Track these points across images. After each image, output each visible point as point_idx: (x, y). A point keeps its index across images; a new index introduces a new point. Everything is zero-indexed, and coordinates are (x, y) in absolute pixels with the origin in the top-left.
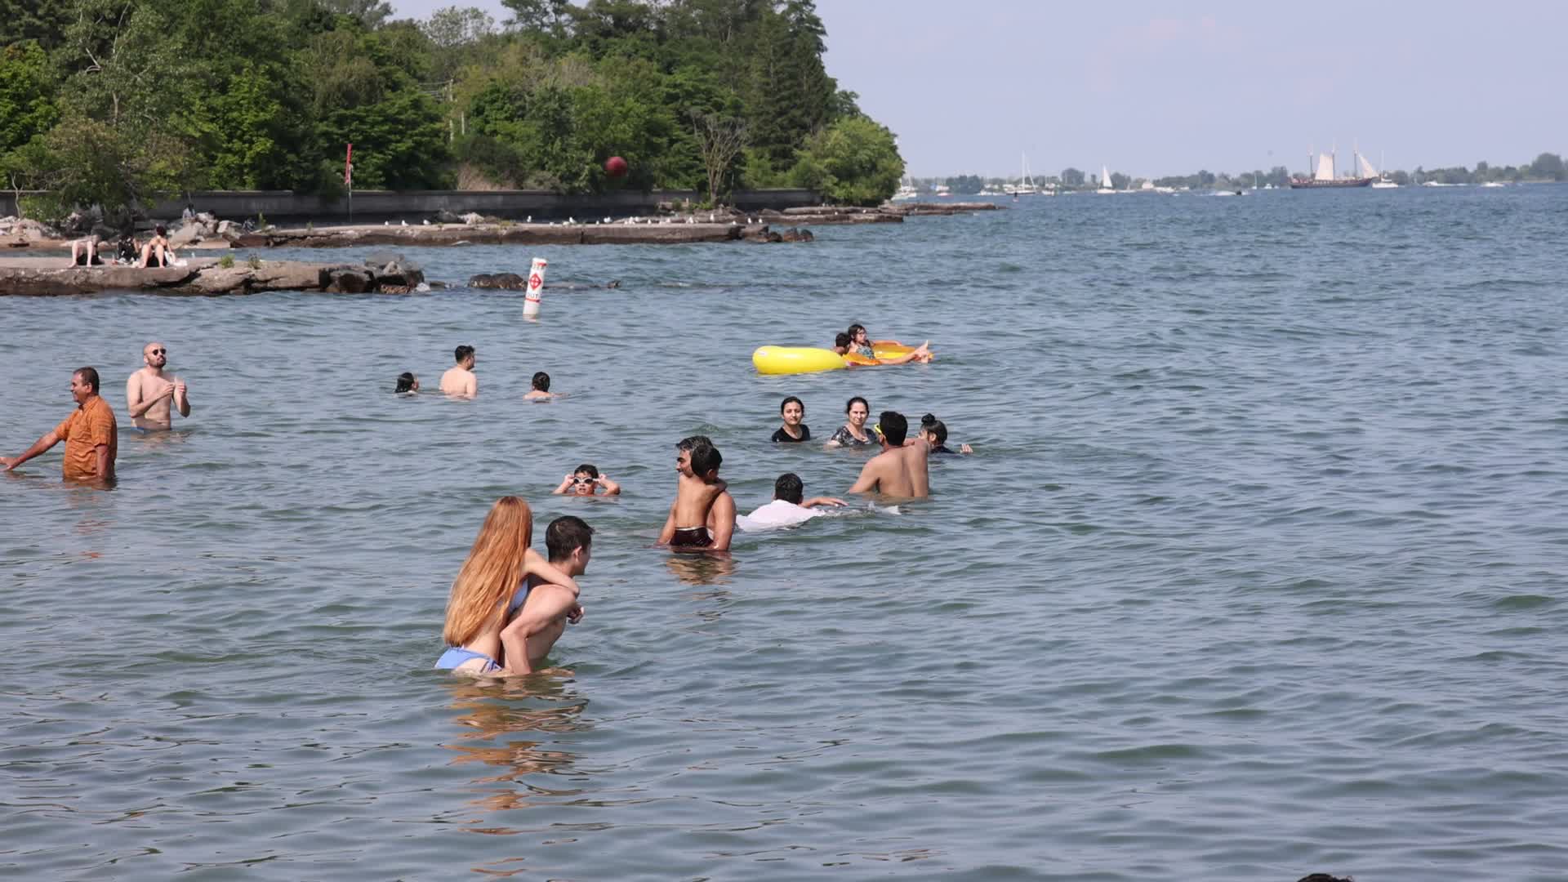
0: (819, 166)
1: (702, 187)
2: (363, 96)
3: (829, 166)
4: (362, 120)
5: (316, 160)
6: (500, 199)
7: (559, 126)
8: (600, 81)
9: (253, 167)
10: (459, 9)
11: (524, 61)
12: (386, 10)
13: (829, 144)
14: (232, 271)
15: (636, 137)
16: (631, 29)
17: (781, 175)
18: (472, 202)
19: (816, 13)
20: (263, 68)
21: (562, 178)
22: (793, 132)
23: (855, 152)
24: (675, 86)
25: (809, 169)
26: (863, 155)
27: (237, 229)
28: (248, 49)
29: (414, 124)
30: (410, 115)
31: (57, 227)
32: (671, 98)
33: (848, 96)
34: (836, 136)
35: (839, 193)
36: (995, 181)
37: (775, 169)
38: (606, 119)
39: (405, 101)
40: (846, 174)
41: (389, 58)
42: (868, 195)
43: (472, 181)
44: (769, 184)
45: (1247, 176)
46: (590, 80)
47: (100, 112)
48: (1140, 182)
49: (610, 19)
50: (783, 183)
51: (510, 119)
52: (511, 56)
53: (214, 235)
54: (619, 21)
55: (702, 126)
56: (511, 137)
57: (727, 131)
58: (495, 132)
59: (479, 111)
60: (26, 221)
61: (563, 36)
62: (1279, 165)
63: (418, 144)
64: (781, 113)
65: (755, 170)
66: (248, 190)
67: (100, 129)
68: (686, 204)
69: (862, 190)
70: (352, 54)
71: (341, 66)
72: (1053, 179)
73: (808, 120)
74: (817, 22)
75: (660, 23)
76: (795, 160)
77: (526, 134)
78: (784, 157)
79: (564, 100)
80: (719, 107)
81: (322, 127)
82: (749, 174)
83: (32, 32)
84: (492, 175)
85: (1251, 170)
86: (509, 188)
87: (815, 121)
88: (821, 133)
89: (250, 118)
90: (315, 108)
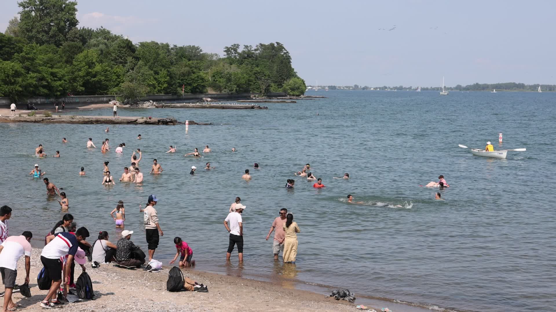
0: (287, 88)
1: (261, 92)
2: (187, 75)
3: (289, 88)
4: (186, 80)
5: (176, 88)
6: (216, 95)
7: (229, 80)
8: (239, 71)
9: (163, 89)
10: (213, 54)
11: (224, 66)
12: (201, 51)
13: (290, 83)
14: (143, 120)
15: (246, 82)
16: (250, 57)
17: (279, 89)
18: (210, 96)
19: (289, 55)
20: (166, 70)
21: (230, 91)
22: (282, 80)
23: (295, 85)
24: (256, 71)
25: (285, 88)
26: (296, 86)
27: (157, 104)
28: (163, 66)
29: (198, 80)
30: (196, 79)
31: (123, 103)
32: (255, 74)
33: (295, 73)
34: (291, 81)
35: (291, 93)
36: (339, 87)
37: (279, 88)
38: (240, 78)
39: (196, 76)
40: (293, 89)
41: (193, 67)
42: (297, 94)
43: (211, 91)
44: (276, 91)
45: (394, 87)
46: (237, 70)
47: (131, 81)
48: (371, 88)
49: (246, 55)
50: (280, 91)
51: (220, 78)
52: (221, 64)
53: (152, 105)
54: (248, 56)
55: (261, 79)
56: (220, 82)
57: (266, 81)
58: (217, 81)
59: (214, 76)
60: (117, 101)
61: (236, 58)
62: (401, 85)
63: (198, 85)
64: (280, 76)
65: (273, 88)
66: (162, 94)
67: (131, 84)
68: (257, 96)
69: (296, 93)
70: (186, 66)
71: (183, 69)
72: (352, 87)
73: (285, 78)
74: (290, 57)
75: (257, 56)
76: (282, 86)
77: (222, 82)
78: (280, 85)
79: (231, 75)
80: (265, 75)
81: (179, 81)
82: (272, 89)
83: (121, 63)
84: (215, 90)
85: (395, 86)
86: (218, 93)
87: (287, 78)
88: (288, 81)
89: (163, 80)
90: (178, 77)
